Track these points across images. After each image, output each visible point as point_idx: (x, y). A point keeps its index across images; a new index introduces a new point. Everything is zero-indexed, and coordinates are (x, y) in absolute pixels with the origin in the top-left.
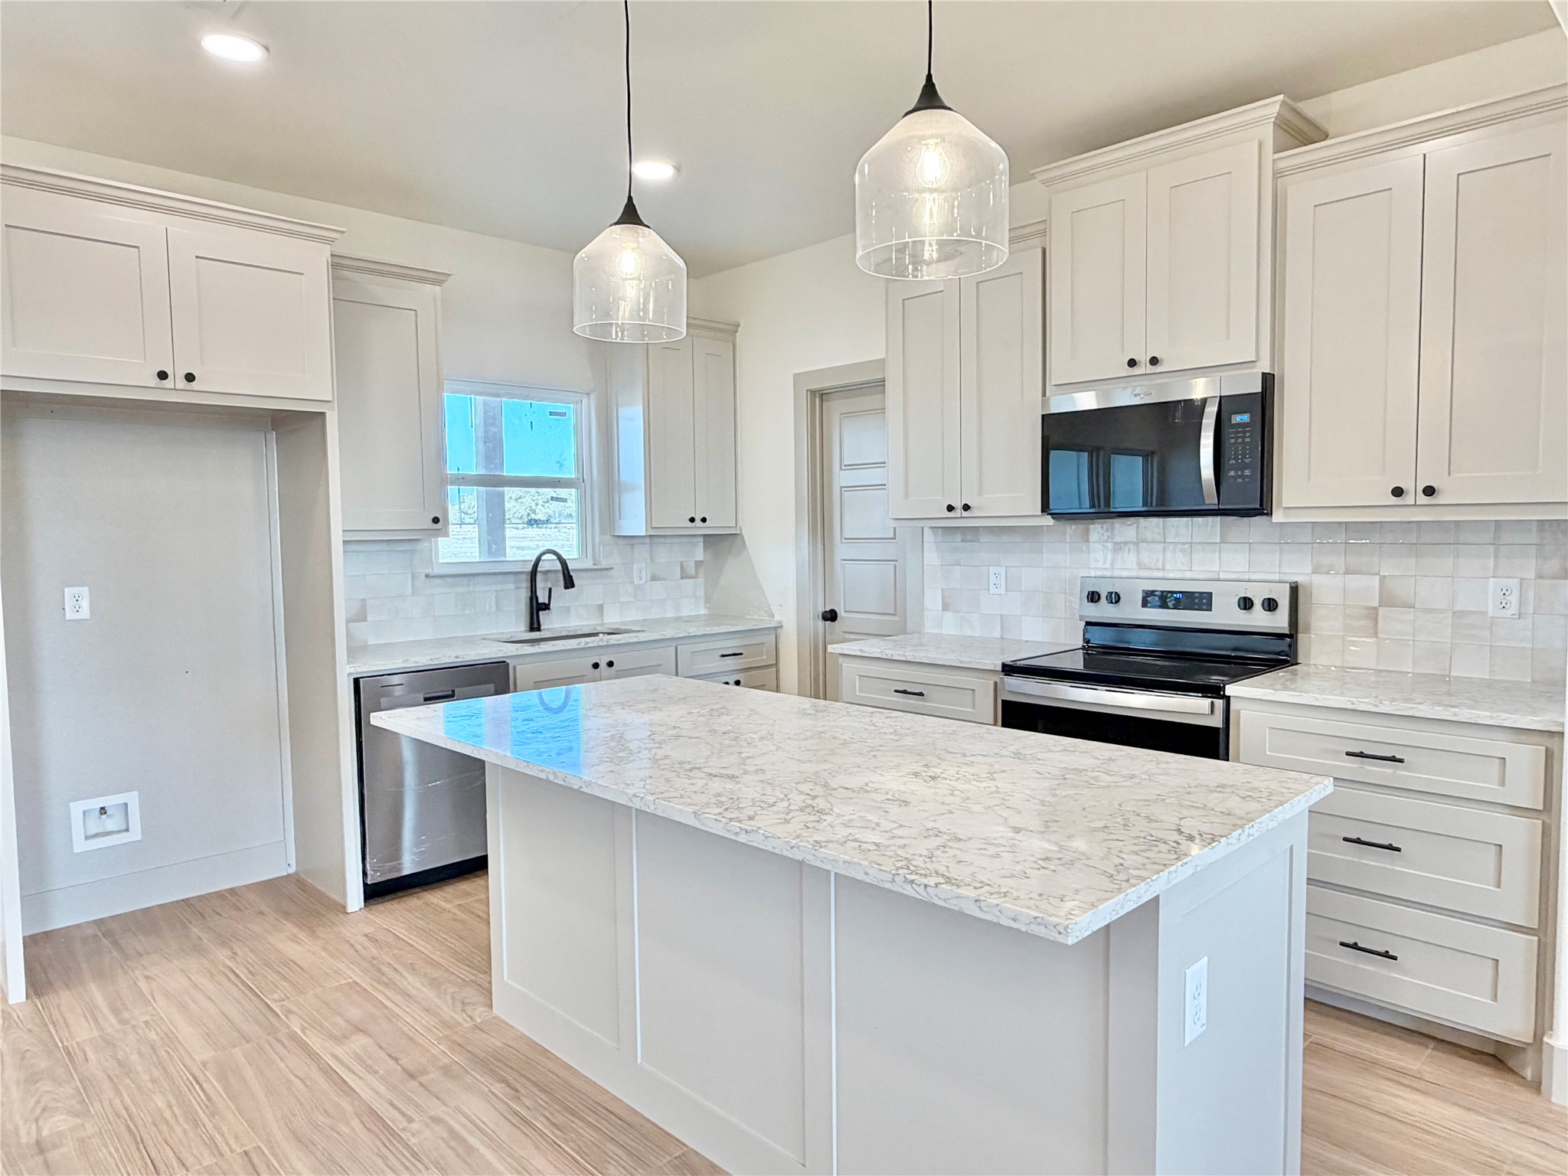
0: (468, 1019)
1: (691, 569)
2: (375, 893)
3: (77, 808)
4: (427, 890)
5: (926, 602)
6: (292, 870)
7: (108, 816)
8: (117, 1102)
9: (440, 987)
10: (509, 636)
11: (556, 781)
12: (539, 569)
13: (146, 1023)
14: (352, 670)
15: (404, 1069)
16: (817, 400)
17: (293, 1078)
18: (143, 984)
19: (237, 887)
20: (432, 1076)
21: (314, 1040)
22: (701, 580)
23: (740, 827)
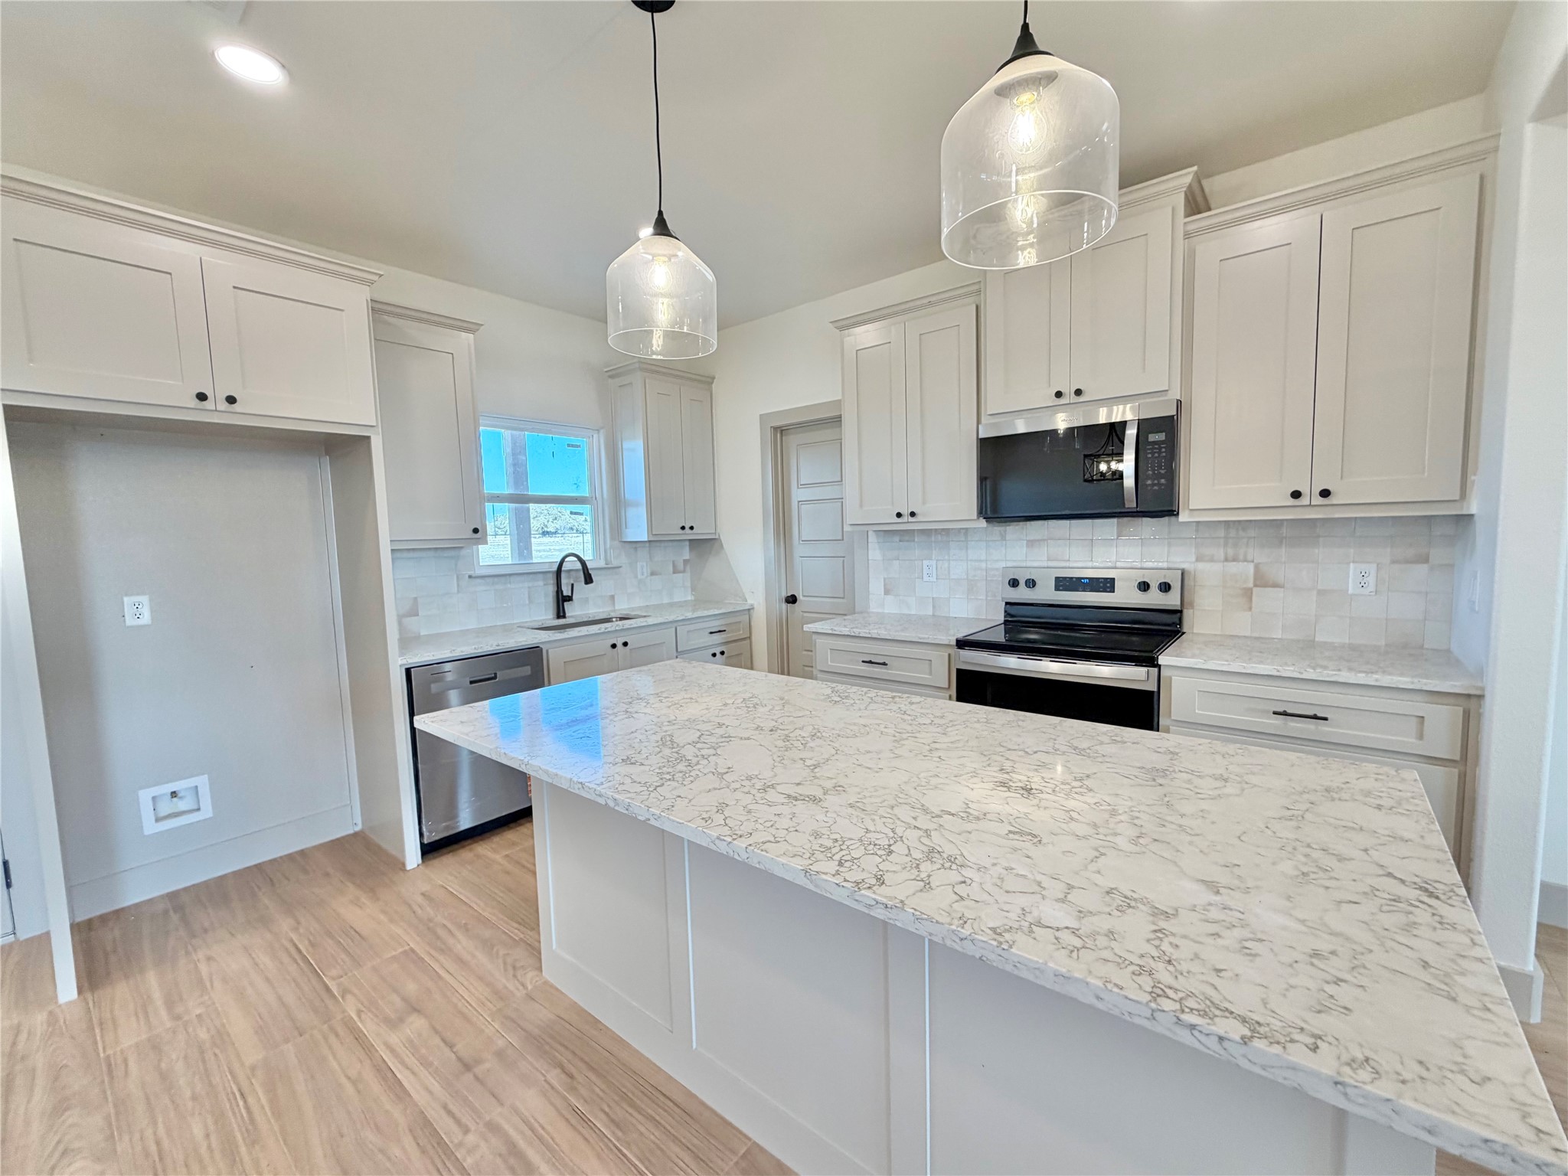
0: (521, 988)
1: (681, 566)
2: (430, 850)
3: (145, 796)
4: (477, 842)
5: (870, 589)
6: (358, 828)
7: (181, 798)
8: (149, 1133)
9: (493, 949)
10: (540, 623)
11: (616, 808)
12: (563, 569)
13: (199, 1016)
14: (404, 662)
15: (459, 1059)
16: (779, 435)
17: (344, 1080)
18: (204, 969)
19: (307, 849)
20: (487, 1065)
21: (369, 1027)
22: (688, 575)
23: (875, 900)
